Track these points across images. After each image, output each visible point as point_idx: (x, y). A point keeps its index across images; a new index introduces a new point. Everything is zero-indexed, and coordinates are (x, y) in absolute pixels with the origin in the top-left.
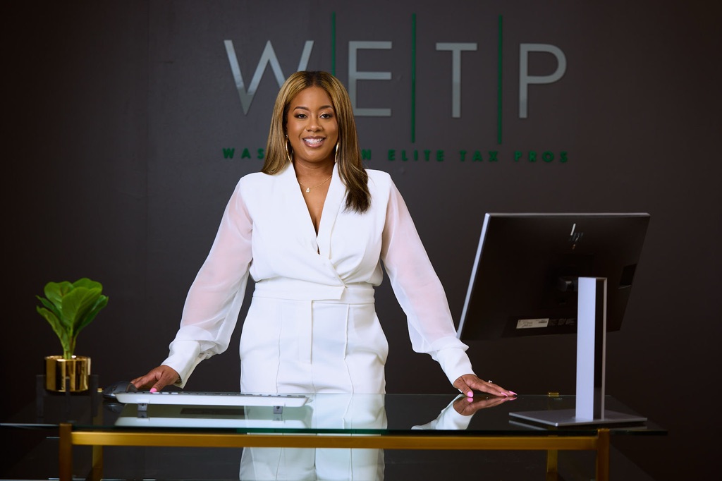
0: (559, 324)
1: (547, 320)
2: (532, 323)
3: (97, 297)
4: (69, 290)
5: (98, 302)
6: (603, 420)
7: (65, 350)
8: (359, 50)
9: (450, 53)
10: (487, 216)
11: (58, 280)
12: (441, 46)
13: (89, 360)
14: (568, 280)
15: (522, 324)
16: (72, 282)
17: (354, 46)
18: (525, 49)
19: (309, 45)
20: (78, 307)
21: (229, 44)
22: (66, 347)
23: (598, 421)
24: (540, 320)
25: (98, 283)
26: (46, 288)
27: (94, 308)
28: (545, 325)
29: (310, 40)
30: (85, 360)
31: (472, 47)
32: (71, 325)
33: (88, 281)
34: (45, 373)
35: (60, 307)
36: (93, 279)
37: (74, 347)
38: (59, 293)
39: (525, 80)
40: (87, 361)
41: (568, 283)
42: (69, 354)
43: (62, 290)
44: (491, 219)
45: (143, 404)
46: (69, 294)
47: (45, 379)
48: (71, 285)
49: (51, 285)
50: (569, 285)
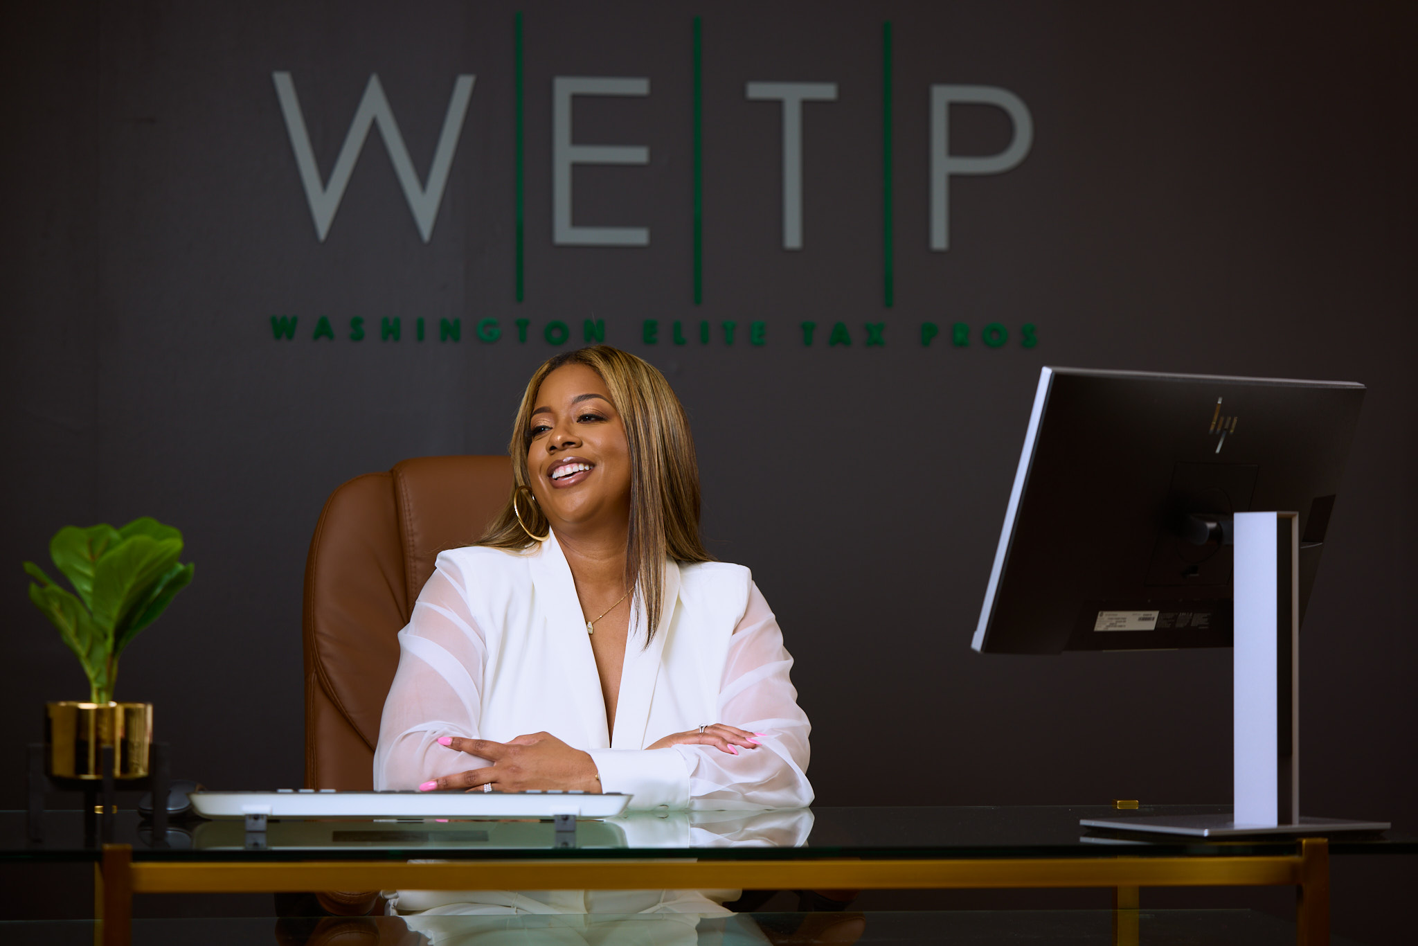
0: (1180, 625)
1: (1155, 614)
2: (1124, 620)
3: (169, 565)
4: (109, 545)
5: (167, 578)
6: (1296, 825)
7: (95, 686)
8: (577, 99)
9: (776, 106)
10: (1046, 373)
11: (83, 522)
12: (757, 91)
13: (150, 709)
14: (1211, 521)
15: (1106, 622)
16: (117, 526)
17: (565, 88)
18: (943, 96)
19: (464, 86)
20: (128, 586)
21: (283, 82)
22: (96, 678)
23: (1286, 828)
24: (1142, 614)
25: (173, 530)
26: (55, 542)
27: (158, 591)
28: (1150, 626)
29: (467, 71)
30: (141, 706)
31: (827, 91)
32: (110, 628)
33: (153, 524)
34: (48, 738)
35: (85, 587)
36: (163, 520)
37: (114, 679)
38: (85, 552)
39: (943, 165)
40: (145, 710)
41: (1211, 525)
42: (104, 695)
43: (91, 544)
44: (1056, 380)
45: (256, 817)
46: (111, 554)
47: (48, 752)
48: (114, 534)
49: (70, 533)
50: (1212, 531)
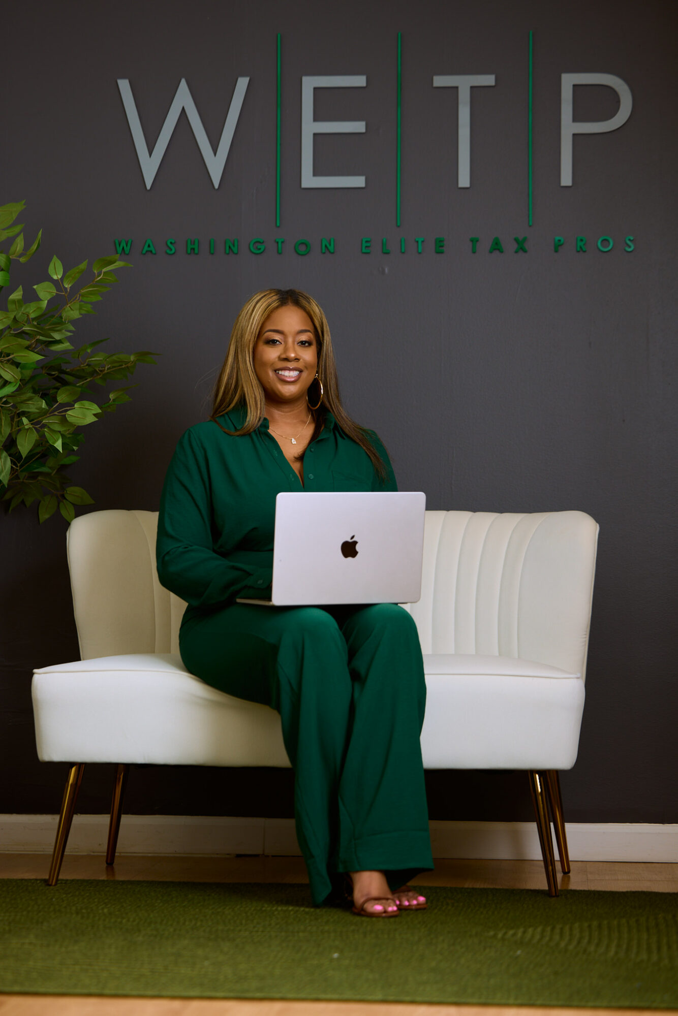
8: (317, 91)
9: (453, 91)
12: (440, 81)
17: (309, 84)
18: (569, 81)
19: (242, 85)
21: (124, 86)
29: (244, 74)
31: (488, 80)
39: (569, 128)
